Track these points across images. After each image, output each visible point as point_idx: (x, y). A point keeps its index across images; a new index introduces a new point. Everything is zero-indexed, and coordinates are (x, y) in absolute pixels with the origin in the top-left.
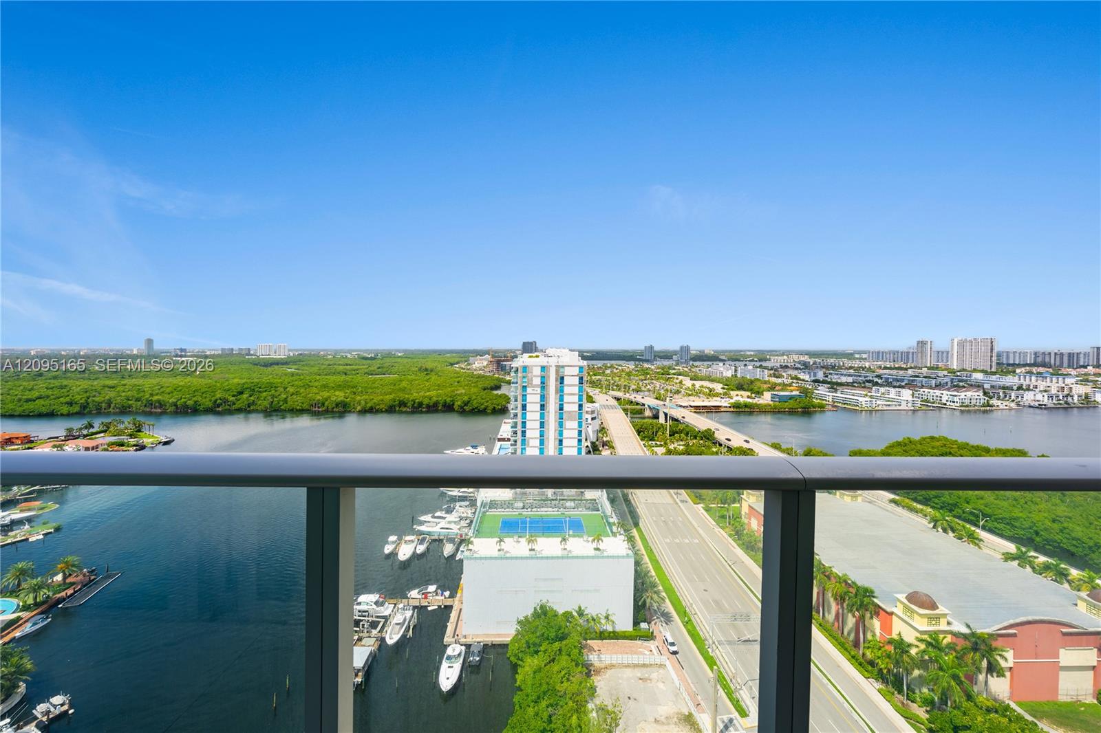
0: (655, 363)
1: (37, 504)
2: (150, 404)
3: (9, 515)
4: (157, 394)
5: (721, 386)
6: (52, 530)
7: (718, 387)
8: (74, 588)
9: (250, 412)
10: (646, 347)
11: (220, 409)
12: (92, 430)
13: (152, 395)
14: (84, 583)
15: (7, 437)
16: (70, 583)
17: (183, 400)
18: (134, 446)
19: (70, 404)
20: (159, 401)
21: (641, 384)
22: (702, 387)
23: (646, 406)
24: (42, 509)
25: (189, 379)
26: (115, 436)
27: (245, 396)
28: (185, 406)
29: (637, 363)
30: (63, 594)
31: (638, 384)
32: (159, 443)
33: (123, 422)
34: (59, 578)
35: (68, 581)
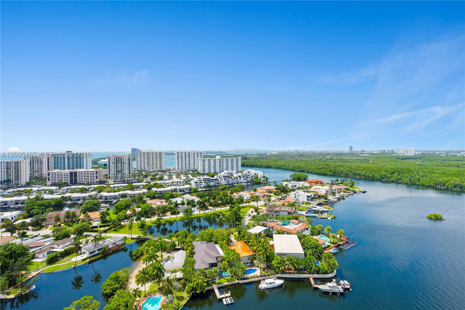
1: (328, 206)
2: (355, 174)
3: (322, 208)
4: (357, 170)
6: (333, 217)
8: (344, 242)
9: (398, 183)
11: (384, 180)
12: (338, 182)
13: (355, 170)
14: (346, 242)
15: (317, 181)
16: (342, 240)
17: (368, 174)
18: (352, 191)
19: (330, 171)
20: (358, 173)
24: (329, 209)
25: (368, 164)
26: (346, 186)
27: (396, 175)
28: (369, 177)
30: (340, 243)
32: (361, 192)
33: (347, 181)
34: (338, 236)
35: (342, 238)
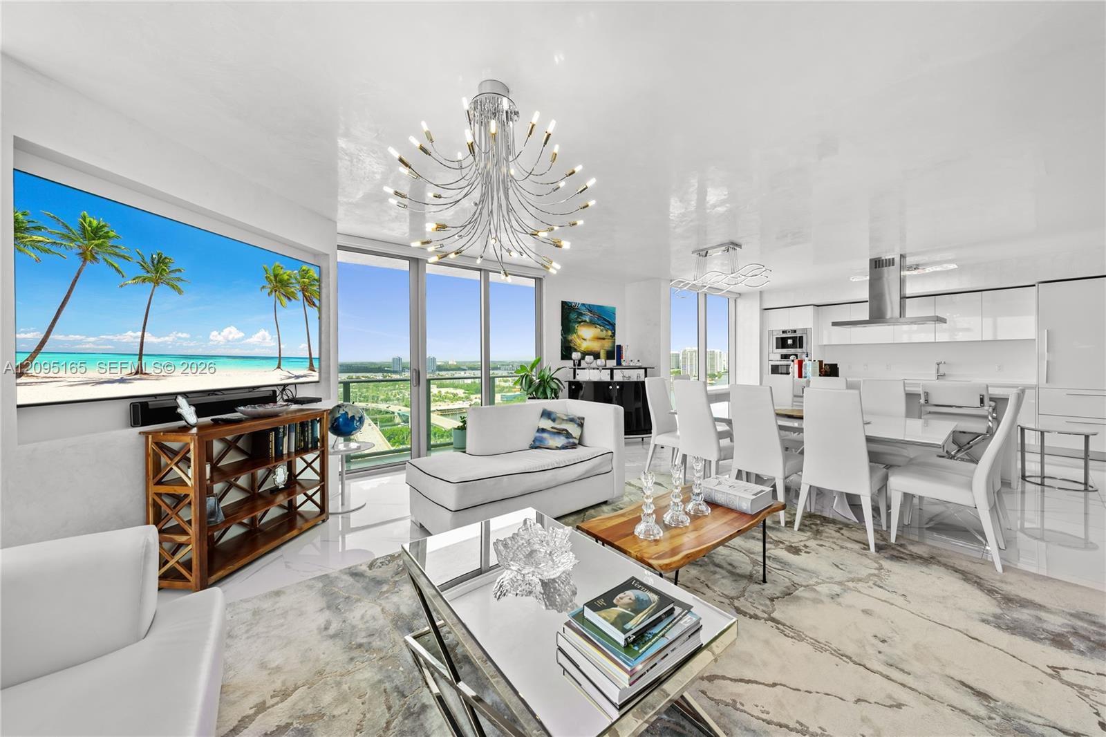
0: (403, 373)
5: (463, 391)
7: (460, 392)
10: (393, 359)
21: (390, 393)
22: (447, 393)
23: (396, 414)
29: (385, 374)
31: (387, 394)
